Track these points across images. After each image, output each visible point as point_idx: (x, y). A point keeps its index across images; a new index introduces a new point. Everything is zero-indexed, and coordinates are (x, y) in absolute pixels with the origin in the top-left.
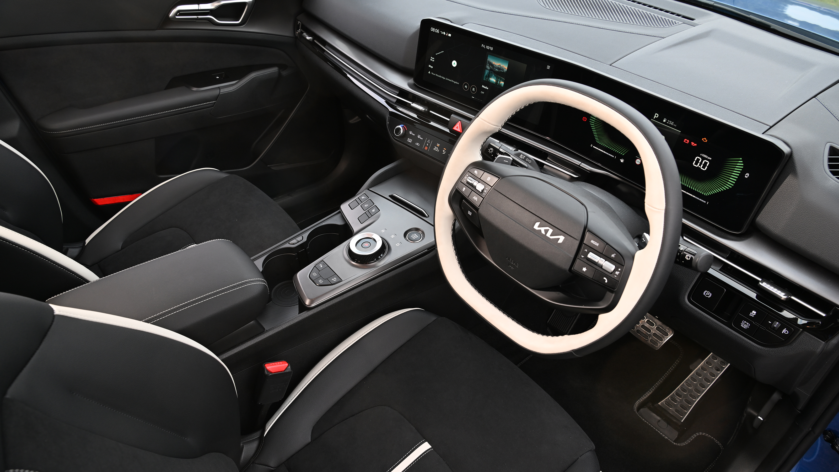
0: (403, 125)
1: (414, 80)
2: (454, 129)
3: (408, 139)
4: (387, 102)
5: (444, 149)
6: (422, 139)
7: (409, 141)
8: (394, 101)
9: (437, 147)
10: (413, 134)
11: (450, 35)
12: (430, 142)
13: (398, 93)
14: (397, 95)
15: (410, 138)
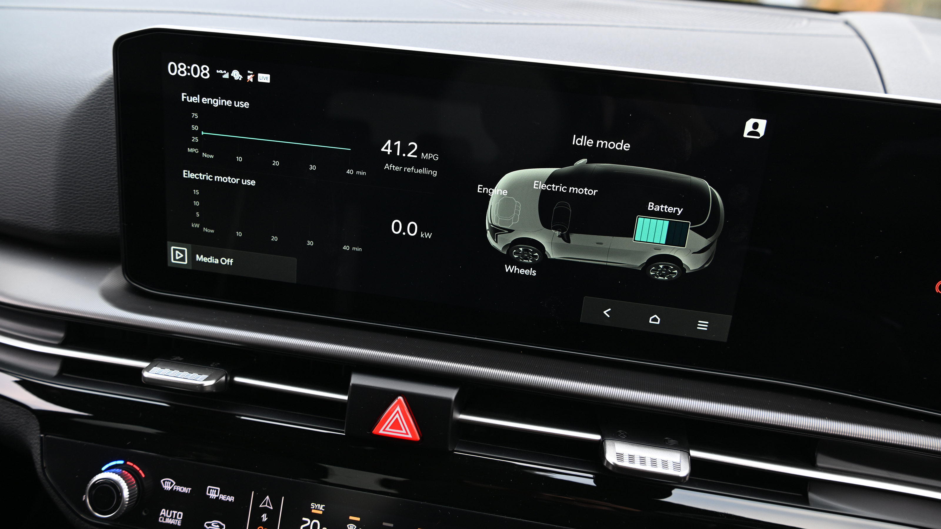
0: (122, 462)
1: (127, 272)
2: (381, 432)
3: (163, 512)
4: (23, 384)
5: (351, 518)
6: (231, 499)
7: (168, 521)
8: (53, 369)
9: (312, 517)
10: (179, 489)
11: (264, 78)
12: (276, 503)
13: (61, 335)
14: (62, 345)
15: (169, 508)
